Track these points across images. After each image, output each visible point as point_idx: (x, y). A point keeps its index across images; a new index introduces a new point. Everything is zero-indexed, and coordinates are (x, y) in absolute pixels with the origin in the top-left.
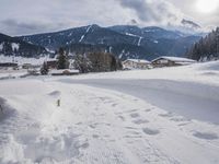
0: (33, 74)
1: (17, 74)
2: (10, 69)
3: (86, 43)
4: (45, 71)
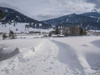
0: (46, 36)
1: (40, 36)
2: (38, 34)
3: (69, 22)
4: (50, 35)
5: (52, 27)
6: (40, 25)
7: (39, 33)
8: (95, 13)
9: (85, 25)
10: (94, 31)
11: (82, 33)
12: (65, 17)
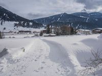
1: (30, 36)
2: (28, 33)
5: (43, 26)
6: (31, 24)
7: (30, 32)
8: (84, 13)
9: (75, 24)
10: (83, 30)
11: (73, 32)
12: (57, 17)
